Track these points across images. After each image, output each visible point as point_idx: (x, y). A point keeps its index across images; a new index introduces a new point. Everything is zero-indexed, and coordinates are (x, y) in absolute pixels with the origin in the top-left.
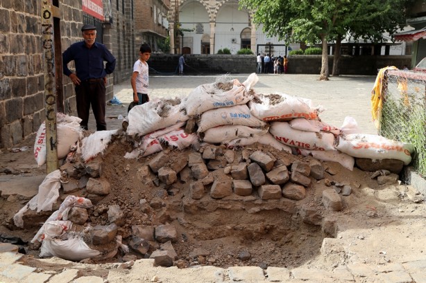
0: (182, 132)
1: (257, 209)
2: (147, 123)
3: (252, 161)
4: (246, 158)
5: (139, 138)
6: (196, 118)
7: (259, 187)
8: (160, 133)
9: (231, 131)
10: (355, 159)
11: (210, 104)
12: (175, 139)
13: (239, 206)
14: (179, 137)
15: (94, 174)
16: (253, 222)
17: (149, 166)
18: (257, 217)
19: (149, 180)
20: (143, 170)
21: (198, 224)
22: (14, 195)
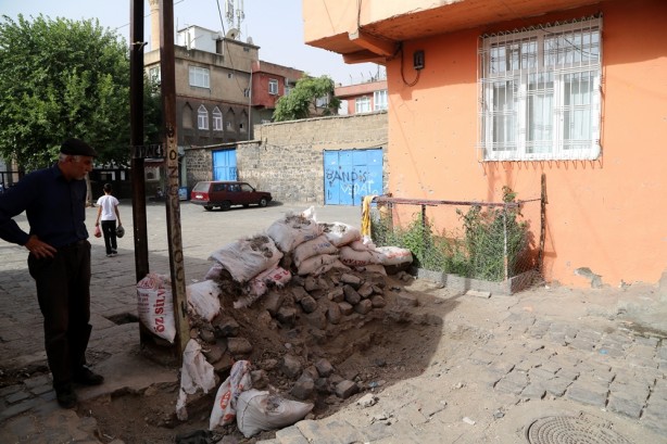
0: (281, 270)
1: (362, 324)
2: (252, 267)
3: (345, 283)
4: (337, 282)
5: (246, 284)
6: (291, 254)
7: (358, 304)
8: (264, 274)
9: (318, 260)
10: (385, 267)
11: (301, 238)
12: (279, 277)
13: (351, 325)
14: (282, 274)
15: (235, 332)
16: (363, 335)
17: (268, 310)
18: (364, 330)
19: (275, 324)
20: (266, 316)
21: (332, 351)
22: (152, 385)
